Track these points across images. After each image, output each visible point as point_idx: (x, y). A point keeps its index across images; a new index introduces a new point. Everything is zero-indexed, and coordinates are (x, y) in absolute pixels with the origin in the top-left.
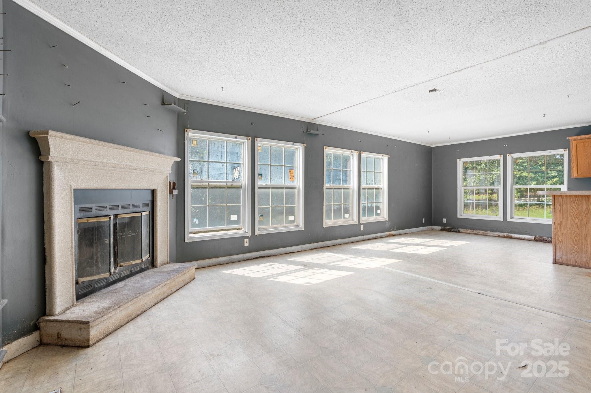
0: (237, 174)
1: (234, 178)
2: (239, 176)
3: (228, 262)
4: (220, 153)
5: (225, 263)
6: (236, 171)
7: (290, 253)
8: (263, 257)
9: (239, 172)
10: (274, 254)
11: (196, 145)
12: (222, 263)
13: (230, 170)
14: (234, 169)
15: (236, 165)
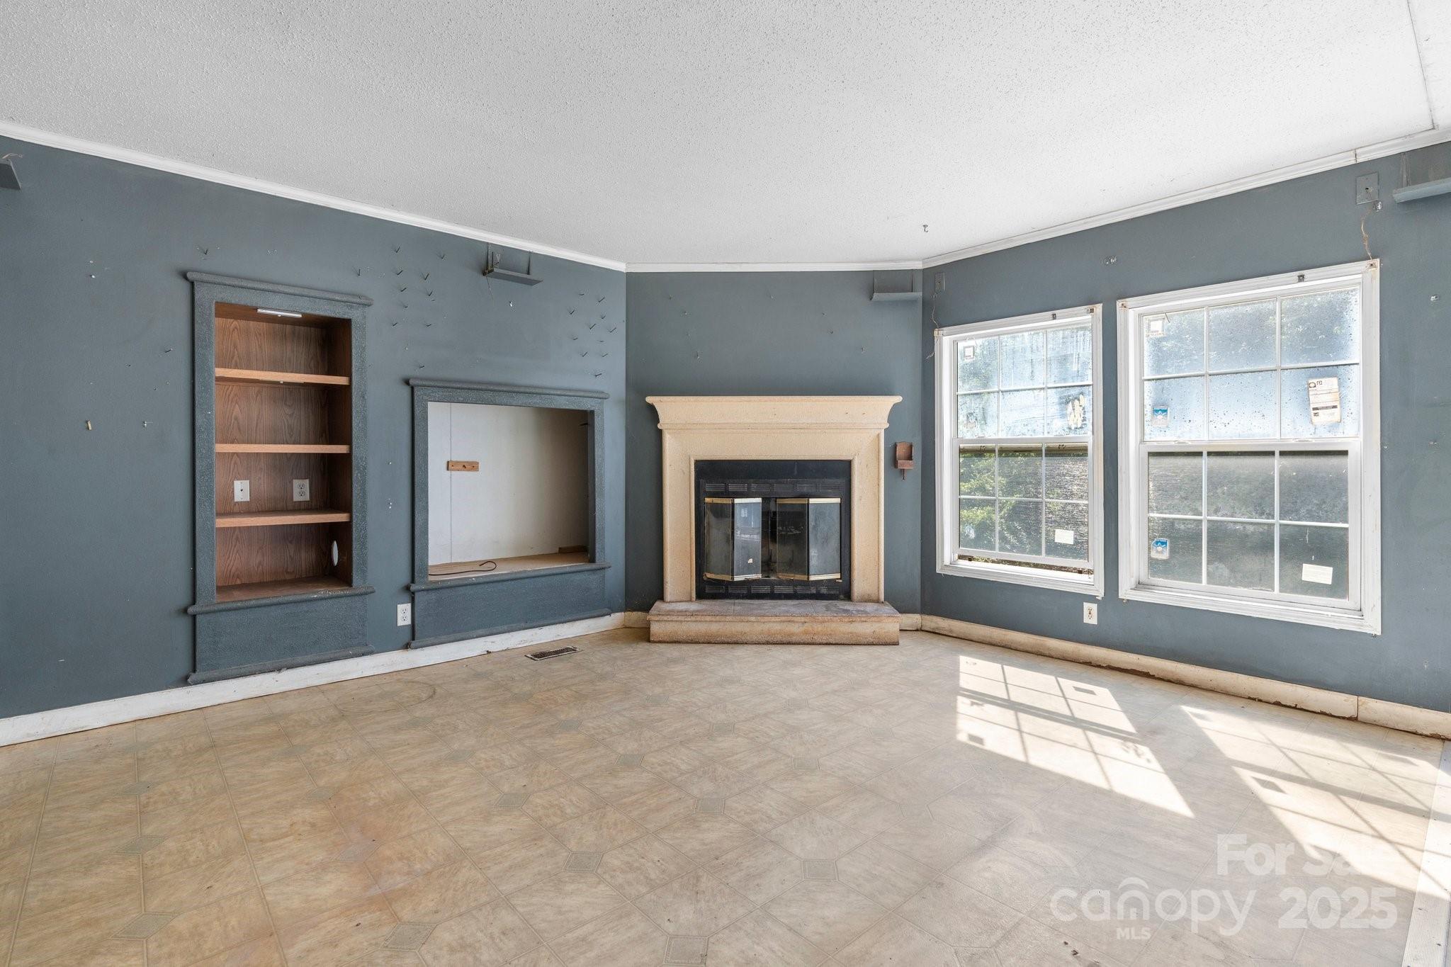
0: (1078, 415)
1: (1070, 428)
2: (1083, 421)
3: (1030, 649)
4: (1030, 364)
5: (1021, 648)
6: (1073, 407)
7: (1278, 704)
8: (1146, 675)
9: (1084, 408)
10: (1196, 682)
11: (972, 356)
12: (1013, 646)
13: (1057, 407)
14: (1067, 403)
15: (1074, 392)
